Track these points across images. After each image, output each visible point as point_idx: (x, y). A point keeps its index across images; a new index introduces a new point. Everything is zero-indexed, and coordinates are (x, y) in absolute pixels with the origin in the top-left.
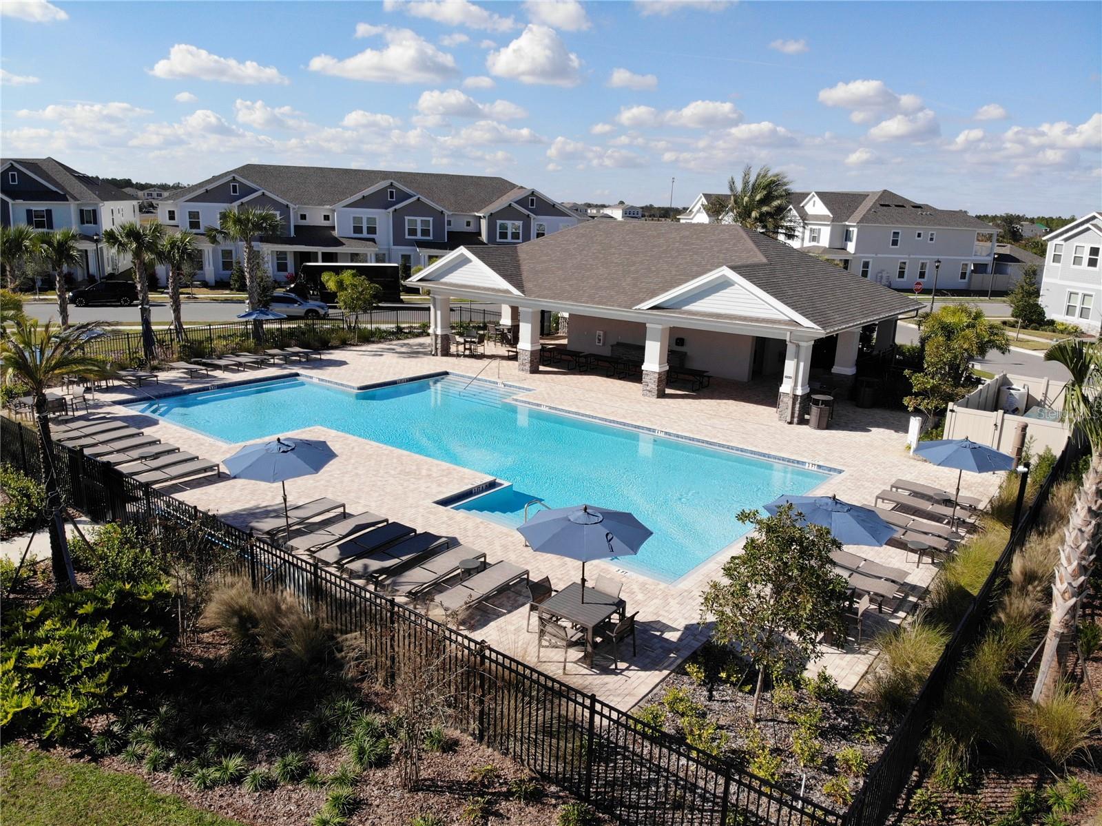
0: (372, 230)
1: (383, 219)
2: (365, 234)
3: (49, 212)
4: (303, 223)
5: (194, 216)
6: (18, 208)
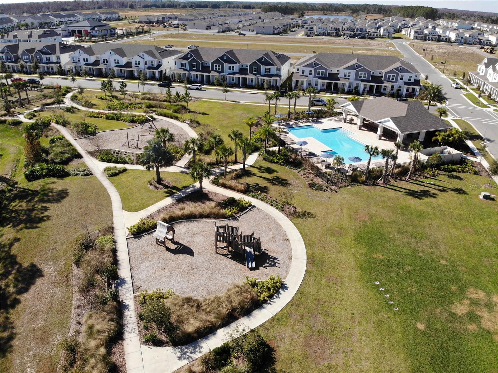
0: (349, 76)
1: (353, 73)
2: (347, 77)
5: (303, 71)
6: (263, 67)
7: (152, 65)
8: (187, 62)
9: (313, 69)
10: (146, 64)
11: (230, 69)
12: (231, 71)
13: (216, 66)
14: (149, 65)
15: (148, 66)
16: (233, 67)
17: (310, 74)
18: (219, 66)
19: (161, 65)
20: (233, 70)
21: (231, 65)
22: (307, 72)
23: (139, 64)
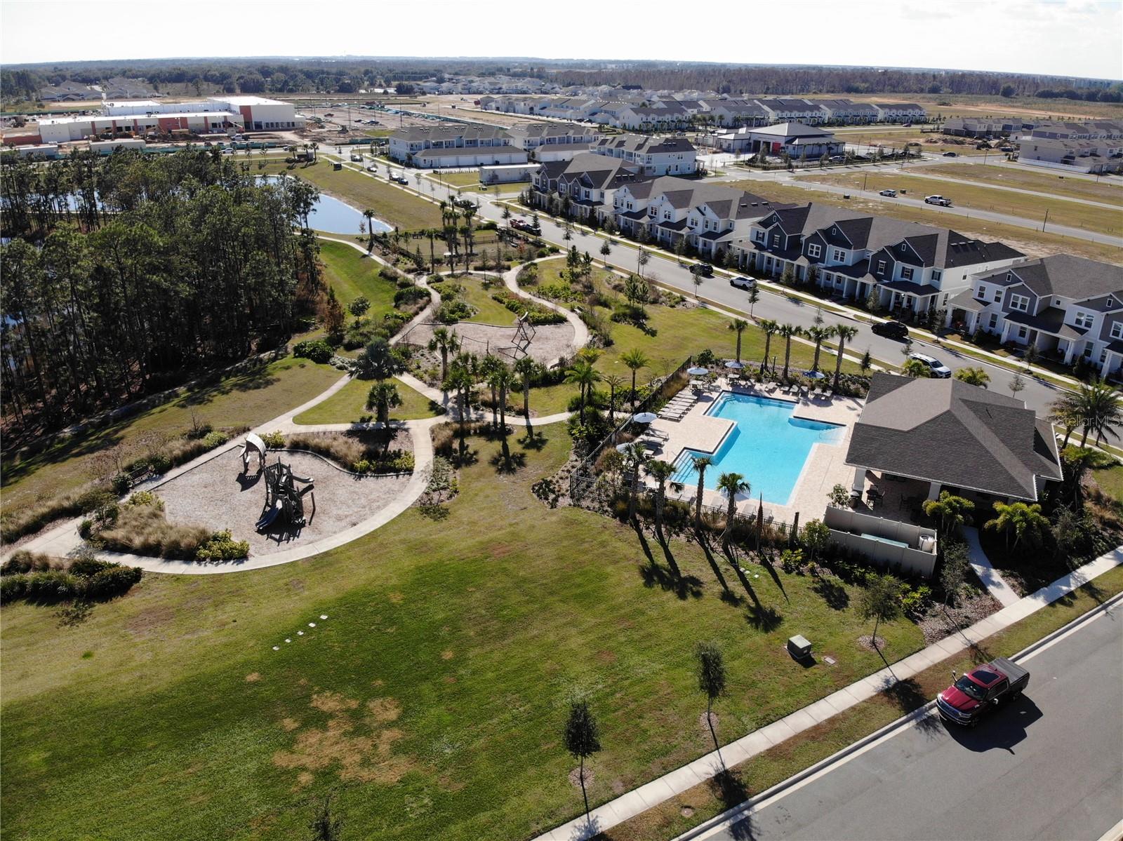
0: (1088, 325)
1: (1098, 318)
2: (1083, 326)
3: (912, 270)
4: (1058, 306)
5: (982, 289)
6: (898, 266)
7: (715, 228)
8: (767, 231)
9: (1003, 289)
10: (707, 226)
11: (836, 258)
12: (838, 262)
13: (812, 247)
14: (711, 228)
15: (707, 230)
16: (843, 254)
17: (998, 299)
18: (818, 248)
19: (731, 231)
20: (842, 259)
21: (841, 250)
22: (989, 296)
23: (696, 224)
